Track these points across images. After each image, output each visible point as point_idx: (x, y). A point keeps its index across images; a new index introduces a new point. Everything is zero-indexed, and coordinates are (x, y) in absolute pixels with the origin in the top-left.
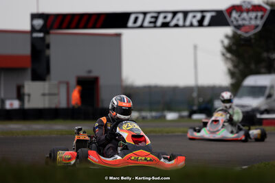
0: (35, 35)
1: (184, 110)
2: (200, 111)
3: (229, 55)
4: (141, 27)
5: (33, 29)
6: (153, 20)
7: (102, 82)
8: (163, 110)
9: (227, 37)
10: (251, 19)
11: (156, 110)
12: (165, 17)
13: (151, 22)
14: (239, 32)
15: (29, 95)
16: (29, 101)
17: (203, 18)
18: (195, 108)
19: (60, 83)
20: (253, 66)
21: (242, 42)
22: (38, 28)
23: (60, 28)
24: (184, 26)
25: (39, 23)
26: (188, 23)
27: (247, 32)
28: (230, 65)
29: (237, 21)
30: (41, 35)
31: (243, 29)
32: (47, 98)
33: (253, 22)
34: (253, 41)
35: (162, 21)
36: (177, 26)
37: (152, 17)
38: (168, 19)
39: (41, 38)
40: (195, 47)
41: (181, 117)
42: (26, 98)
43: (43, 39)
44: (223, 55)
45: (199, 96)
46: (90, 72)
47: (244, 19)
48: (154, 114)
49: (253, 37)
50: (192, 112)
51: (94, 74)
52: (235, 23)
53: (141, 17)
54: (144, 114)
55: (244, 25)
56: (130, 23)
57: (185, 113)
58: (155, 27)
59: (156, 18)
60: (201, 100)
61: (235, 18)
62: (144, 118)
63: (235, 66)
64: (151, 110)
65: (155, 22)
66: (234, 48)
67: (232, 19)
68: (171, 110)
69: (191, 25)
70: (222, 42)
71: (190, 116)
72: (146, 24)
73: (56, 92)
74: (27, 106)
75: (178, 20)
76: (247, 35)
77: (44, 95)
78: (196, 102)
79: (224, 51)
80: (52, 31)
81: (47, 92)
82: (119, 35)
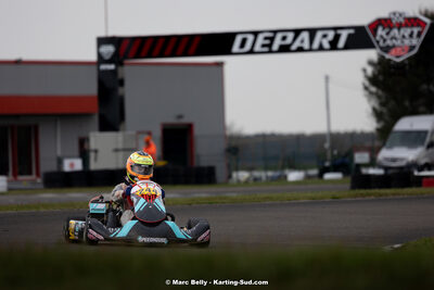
0: (103, 67)
1: (312, 168)
2: (334, 169)
3: (373, 89)
4: (251, 52)
5: (101, 59)
6: (267, 42)
7: (197, 131)
8: (283, 168)
9: (371, 63)
10: (404, 37)
11: (274, 169)
12: (284, 38)
13: (264, 46)
14: (387, 56)
15: (96, 151)
16: (96, 159)
17: (337, 37)
18: (327, 164)
19: (139, 133)
20: (407, 103)
21: (392, 70)
22: (107, 57)
23: (138, 56)
24: (311, 50)
25: (108, 50)
26: (316, 45)
27: (398, 57)
28: (375, 103)
29: (385, 40)
30: (112, 67)
31: (393, 51)
32: (121, 154)
33: (407, 42)
34: (407, 67)
35: (279, 43)
36: (300, 49)
37: (266, 38)
38: (289, 41)
39: (111, 71)
40: (327, 78)
41: (308, 177)
42: (92, 155)
43: (114, 72)
44: (366, 88)
45: (332, 147)
46: (180, 117)
47: (394, 38)
48: (270, 174)
49: (407, 62)
50: (324, 170)
51: (186, 120)
52: (381, 43)
53: (250, 38)
54: (257, 174)
55: (394, 46)
56: (236, 48)
57: (314, 172)
58: (271, 52)
59: (272, 39)
60: (335, 152)
61: (382, 37)
62: (256, 179)
63: (382, 104)
64: (266, 169)
65: (270, 46)
66: (381, 78)
67: (378, 38)
68: (294, 167)
69: (321, 48)
70: (365, 70)
71: (321, 175)
72: (258, 48)
73: (134, 146)
74: (94, 166)
75: (302, 41)
76: (398, 60)
77: (116, 150)
78: (329, 156)
79: (367, 83)
80: (127, 61)
81: (120, 146)
82: (220, 65)
